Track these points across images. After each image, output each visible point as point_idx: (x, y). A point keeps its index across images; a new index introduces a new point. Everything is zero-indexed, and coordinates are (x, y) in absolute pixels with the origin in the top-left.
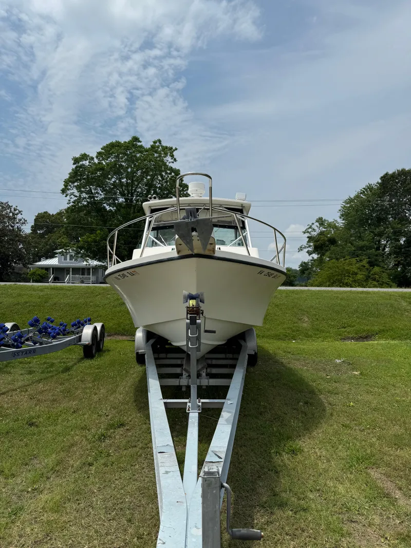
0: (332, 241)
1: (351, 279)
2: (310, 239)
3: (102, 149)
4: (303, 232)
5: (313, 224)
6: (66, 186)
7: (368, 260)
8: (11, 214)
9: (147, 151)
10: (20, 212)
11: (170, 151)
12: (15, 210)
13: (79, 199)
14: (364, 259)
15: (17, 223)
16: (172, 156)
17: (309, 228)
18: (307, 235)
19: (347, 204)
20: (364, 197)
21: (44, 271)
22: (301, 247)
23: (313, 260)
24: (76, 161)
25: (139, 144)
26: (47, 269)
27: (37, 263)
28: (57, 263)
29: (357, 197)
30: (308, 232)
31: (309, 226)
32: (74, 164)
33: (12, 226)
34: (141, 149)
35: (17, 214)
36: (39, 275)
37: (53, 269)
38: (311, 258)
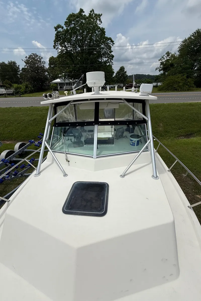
0: (172, 65)
1: (177, 85)
2: (162, 63)
3: (67, 20)
4: (159, 60)
5: (164, 55)
6: (55, 44)
7: (187, 75)
8: (39, 60)
9: (87, 18)
10: (42, 58)
11: (98, 16)
12: (40, 57)
13: (62, 51)
14: (185, 75)
15: (42, 63)
16: (100, 20)
17: (162, 58)
18: (161, 61)
19: (184, 43)
20: (193, 38)
21: (56, 85)
22: (157, 68)
23: (161, 74)
24: (56, 28)
25: (84, 14)
26: (57, 83)
27: (53, 81)
28: (60, 81)
29: (190, 38)
30: (161, 60)
31: (162, 57)
32: (56, 31)
33: (40, 65)
34: (85, 18)
35: (41, 59)
36: (54, 86)
37: (59, 83)
38: (160, 73)
